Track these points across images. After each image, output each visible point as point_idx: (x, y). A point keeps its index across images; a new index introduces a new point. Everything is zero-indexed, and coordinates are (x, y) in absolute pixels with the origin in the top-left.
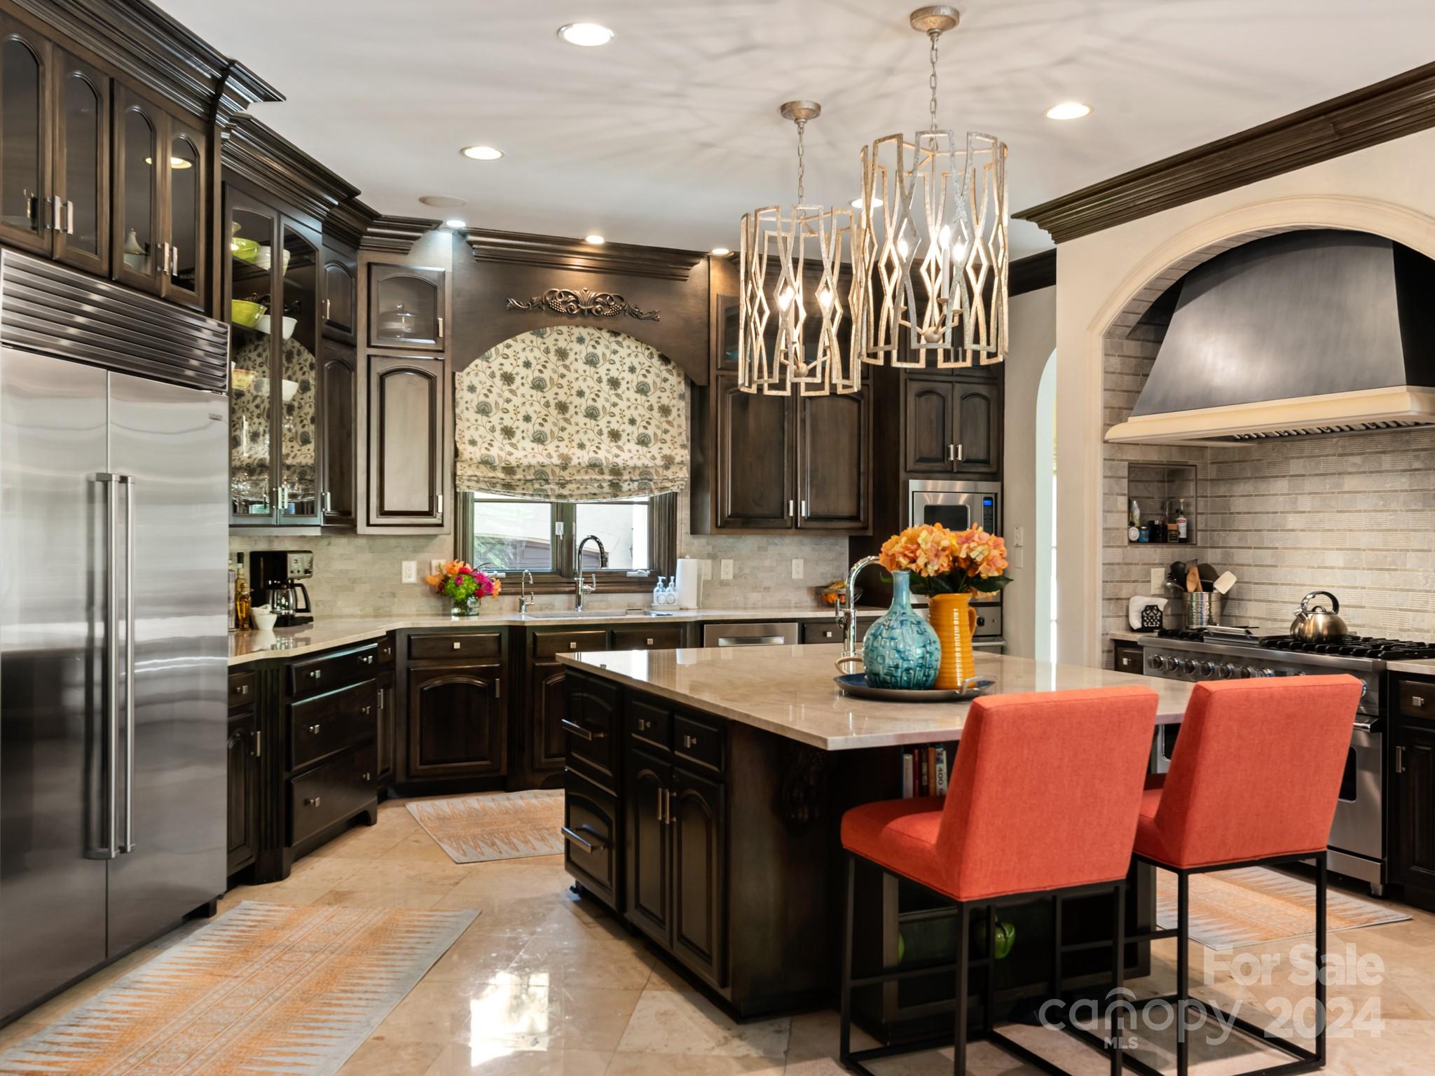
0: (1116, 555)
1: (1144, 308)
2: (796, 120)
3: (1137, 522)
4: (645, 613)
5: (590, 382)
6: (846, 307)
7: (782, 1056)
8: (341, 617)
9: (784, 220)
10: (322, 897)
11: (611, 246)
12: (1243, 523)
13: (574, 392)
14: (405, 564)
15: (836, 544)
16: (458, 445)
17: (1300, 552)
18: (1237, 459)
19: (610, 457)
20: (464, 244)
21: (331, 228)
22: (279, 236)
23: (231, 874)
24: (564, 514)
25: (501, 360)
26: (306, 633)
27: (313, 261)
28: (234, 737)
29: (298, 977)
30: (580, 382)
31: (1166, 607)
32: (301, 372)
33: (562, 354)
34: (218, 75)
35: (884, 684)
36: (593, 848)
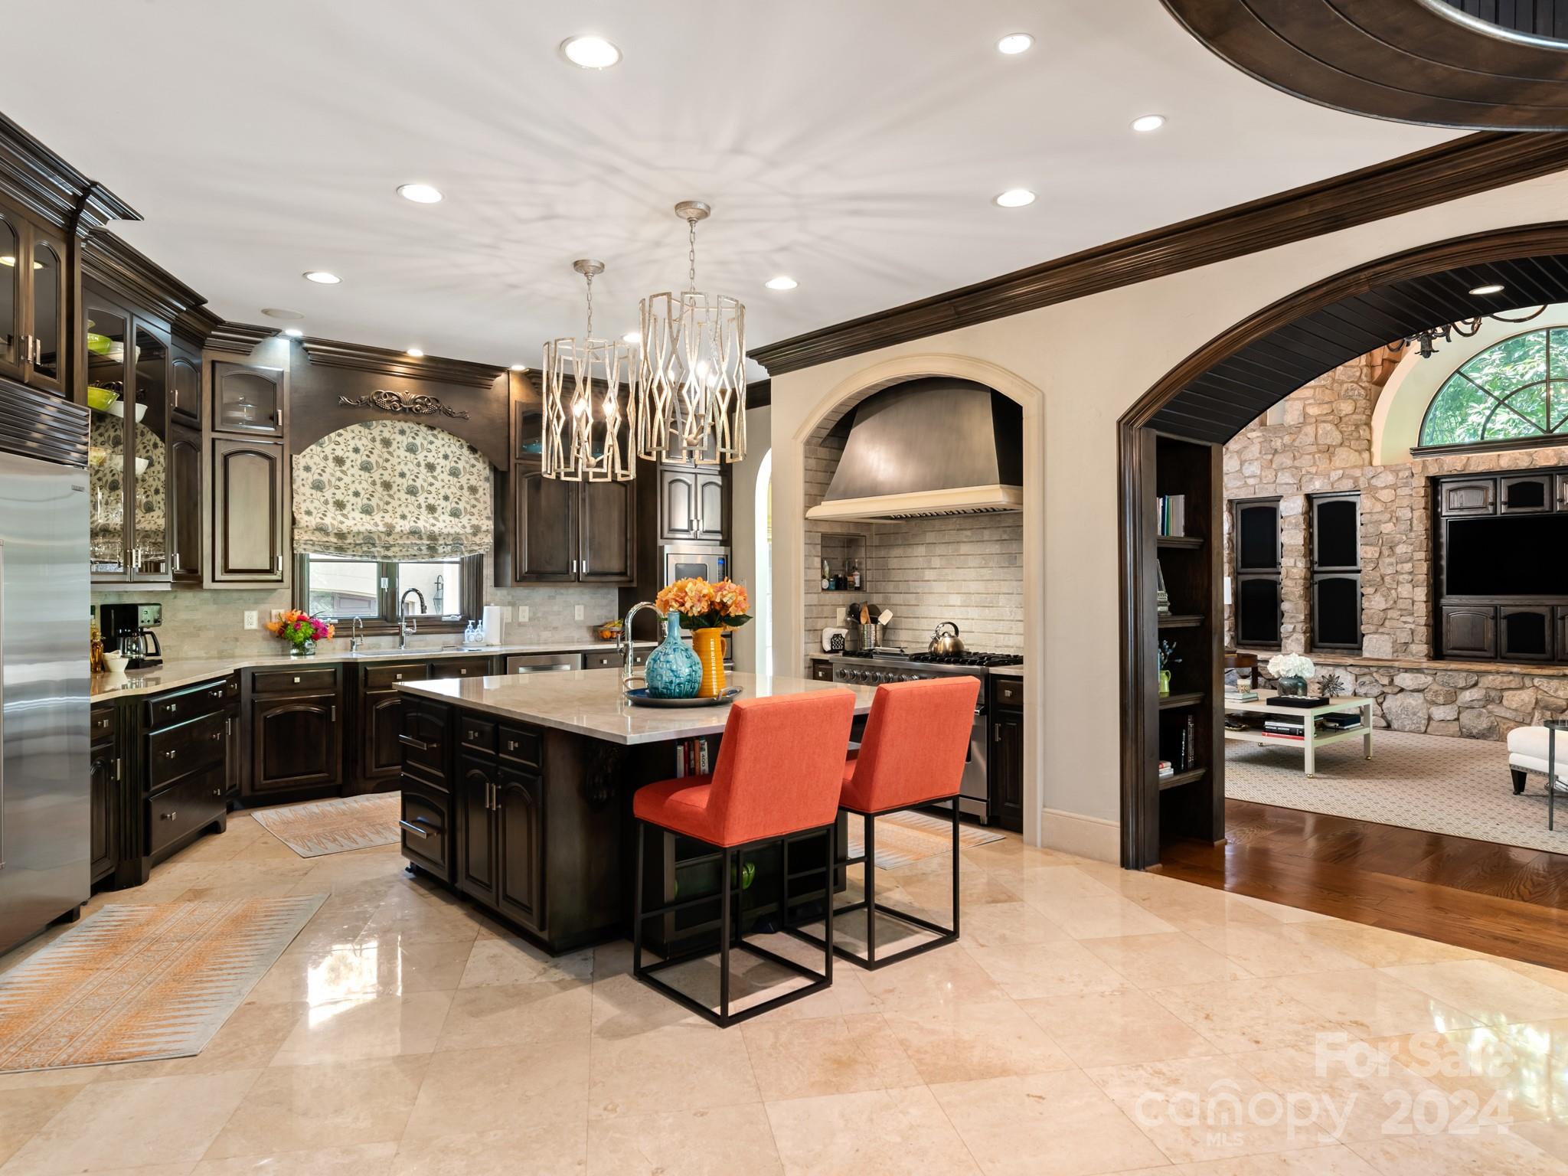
0: (814, 599)
1: (831, 425)
2: (586, 274)
3: (827, 576)
4: (458, 649)
5: (411, 466)
6: (625, 416)
7: (590, 976)
8: (187, 659)
9: (578, 349)
10: (182, 896)
11: (430, 359)
12: (897, 575)
13: (396, 473)
14: (247, 613)
15: (609, 594)
16: (295, 515)
17: (933, 595)
18: (892, 531)
19: (428, 525)
20: (300, 349)
21: (178, 330)
22: (131, 334)
23: (95, 882)
24: (388, 571)
25: (333, 446)
26: (156, 674)
27: (162, 356)
28: (96, 764)
29: (168, 963)
30: (402, 466)
31: (847, 635)
32: (145, 451)
33: (386, 443)
34: (80, 194)
35: (662, 695)
36: (428, 835)
